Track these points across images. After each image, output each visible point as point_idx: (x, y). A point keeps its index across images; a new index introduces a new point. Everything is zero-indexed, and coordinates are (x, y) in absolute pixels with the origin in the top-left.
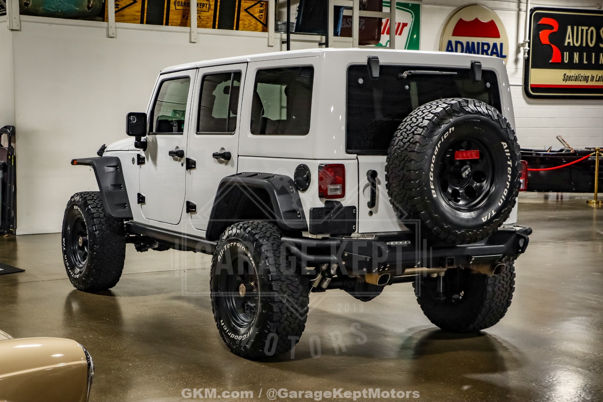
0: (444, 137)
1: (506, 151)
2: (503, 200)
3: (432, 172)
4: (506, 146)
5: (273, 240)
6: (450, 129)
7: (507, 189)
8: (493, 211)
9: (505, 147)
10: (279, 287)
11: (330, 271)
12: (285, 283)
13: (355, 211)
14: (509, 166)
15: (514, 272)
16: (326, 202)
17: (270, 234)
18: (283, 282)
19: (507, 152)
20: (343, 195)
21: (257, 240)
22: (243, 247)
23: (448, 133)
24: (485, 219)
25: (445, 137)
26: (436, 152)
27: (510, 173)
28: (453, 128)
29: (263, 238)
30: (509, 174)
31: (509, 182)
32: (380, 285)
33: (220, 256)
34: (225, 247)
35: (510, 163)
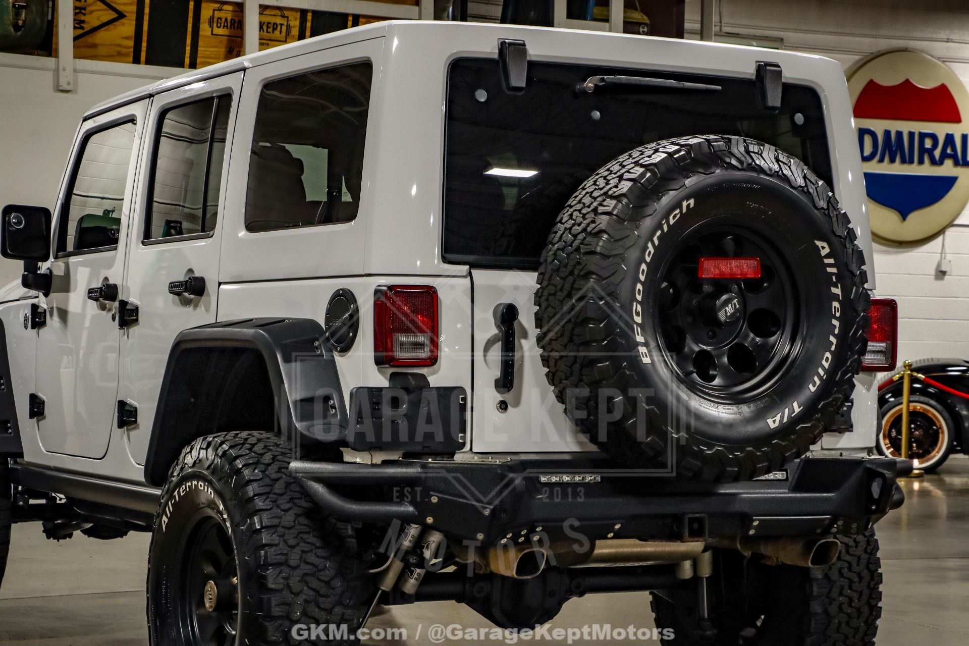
0: (668, 221)
1: (827, 261)
2: (820, 377)
3: (638, 302)
4: (827, 250)
5: (277, 472)
6: (685, 204)
7: (831, 352)
8: (795, 405)
9: (824, 252)
10: (282, 581)
11: (422, 553)
12: (298, 573)
13: (464, 399)
14: (835, 297)
15: (880, 571)
16: (393, 376)
17: (273, 459)
18: (294, 568)
19: (830, 265)
20: (432, 361)
21: (238, 472)
22: (210, 490)
23: (678, 211)
24: (774, 421)
25: (672, 222)
26: (649, 255)
27: (838, 315)
28: (692, 202)
29: (254, 466)
30: (836, 318)
31: (835, 336)
32: (520, 578)
33: (167, 516)
34: (176, 493)
35: (837, 291)
